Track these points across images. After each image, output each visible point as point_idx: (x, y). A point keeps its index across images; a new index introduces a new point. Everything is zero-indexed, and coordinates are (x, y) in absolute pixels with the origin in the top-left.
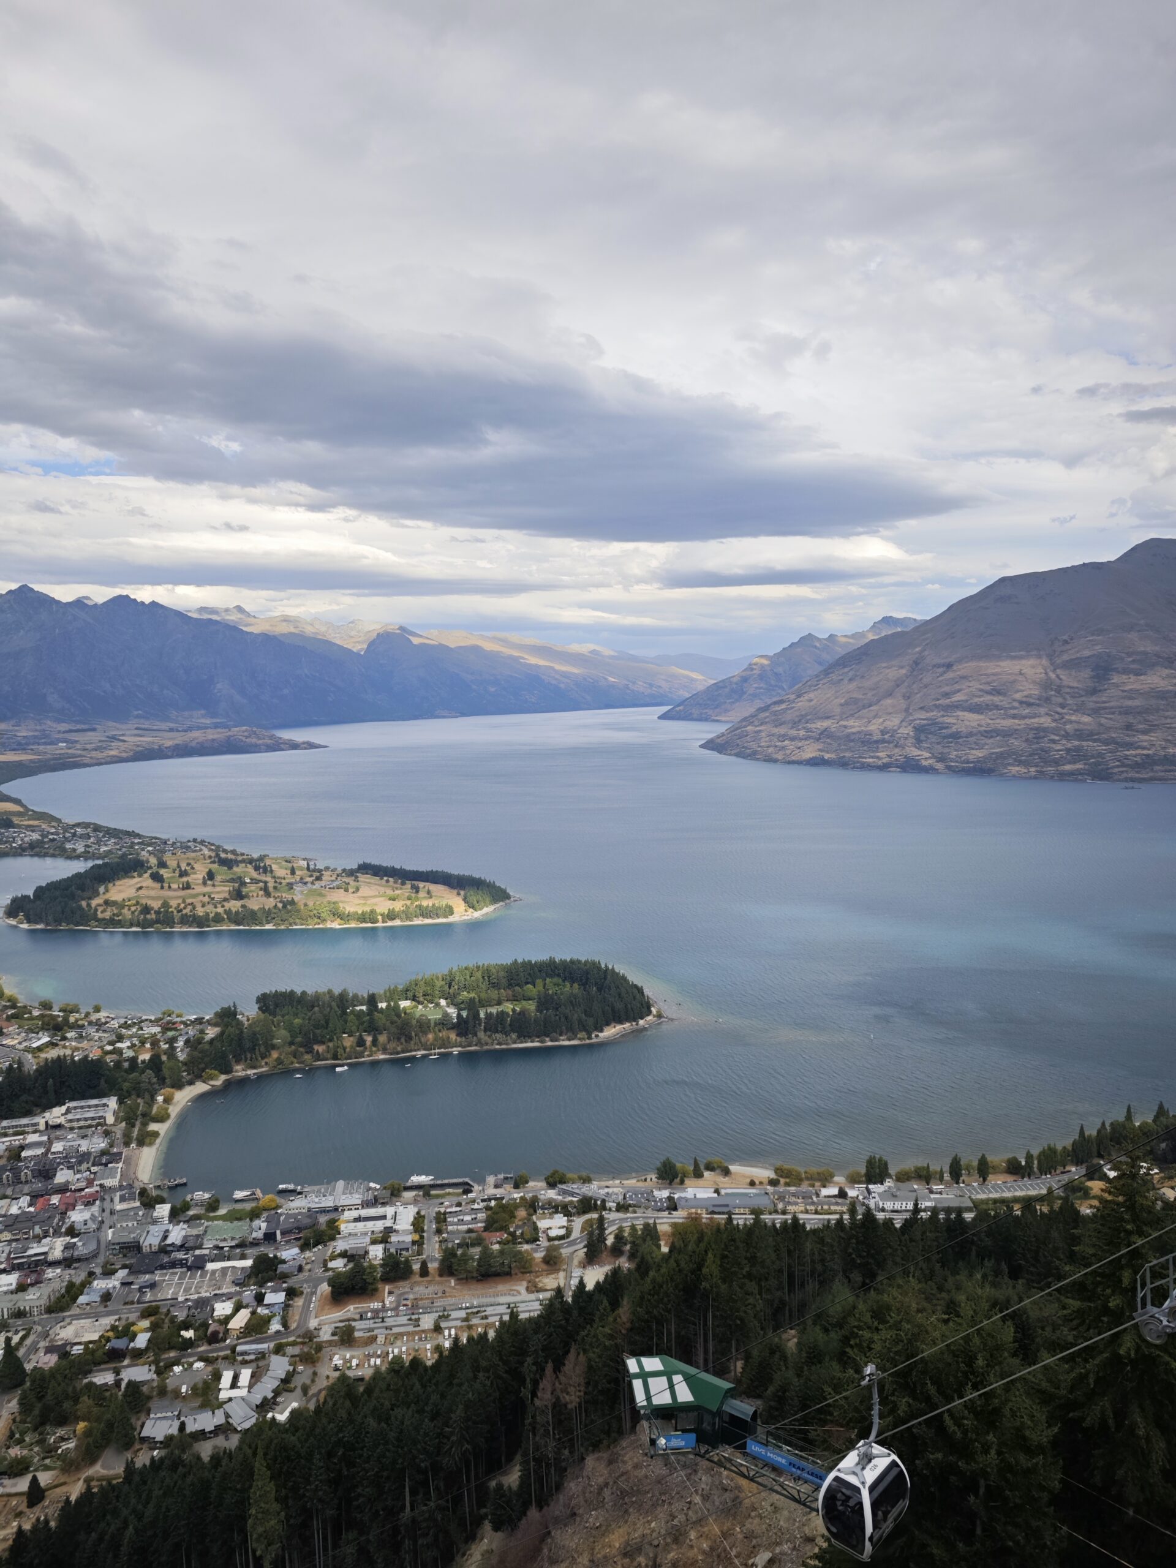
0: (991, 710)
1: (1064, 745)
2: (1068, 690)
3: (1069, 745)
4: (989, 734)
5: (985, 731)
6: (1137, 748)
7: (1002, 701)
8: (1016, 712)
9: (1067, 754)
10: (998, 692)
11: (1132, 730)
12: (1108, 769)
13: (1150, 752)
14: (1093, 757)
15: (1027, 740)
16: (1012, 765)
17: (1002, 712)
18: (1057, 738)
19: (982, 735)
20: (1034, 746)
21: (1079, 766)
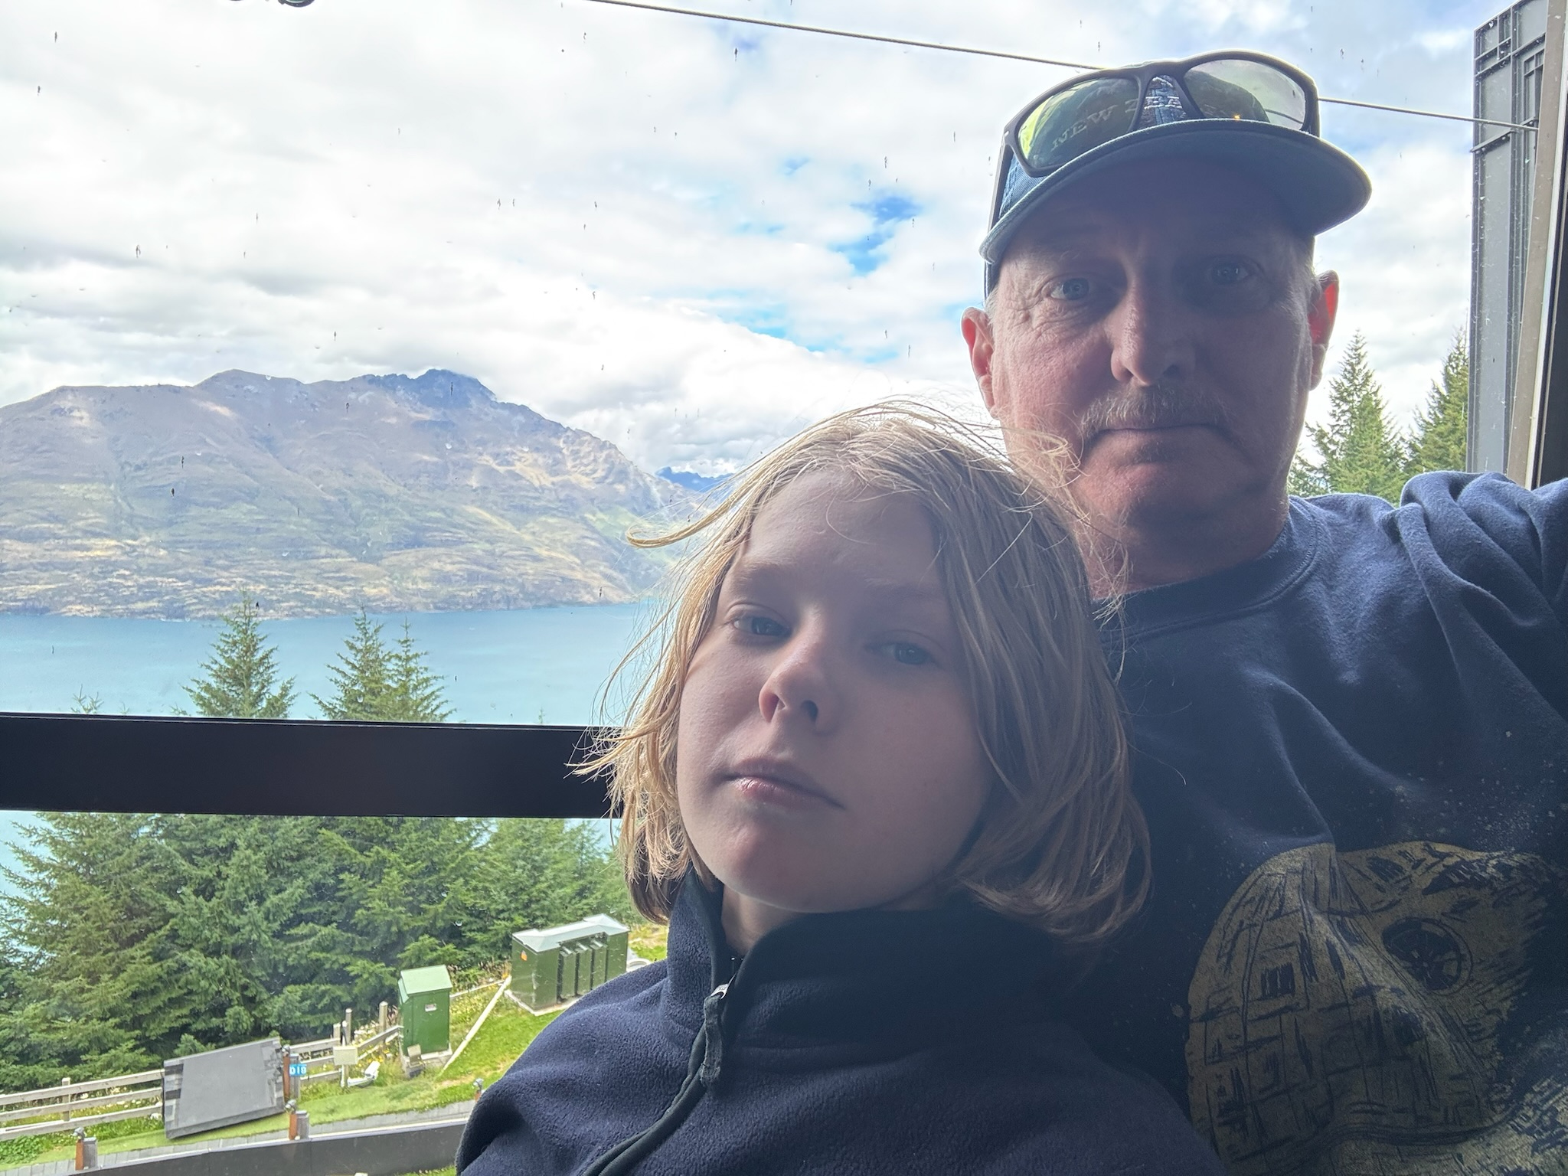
0: (47, 539)
1: (136, 581)
2: (142, 521)
3: (142, 581)
4: (44, 567)
5: (39, 563)
6: (215, 585)
7: (61, 529)
8: (78, 542)
9: (139, 591)
10: (56, 519)
11: (213, 566)
12: (183, 606)
13: (229, 589)
14: (167, 594)
15: (92, 575)
16: (72, 603)
17: (61, 541)
18: (127, 573)
19: (35, 568)
20: (100, 582)
21: (153, 603)
